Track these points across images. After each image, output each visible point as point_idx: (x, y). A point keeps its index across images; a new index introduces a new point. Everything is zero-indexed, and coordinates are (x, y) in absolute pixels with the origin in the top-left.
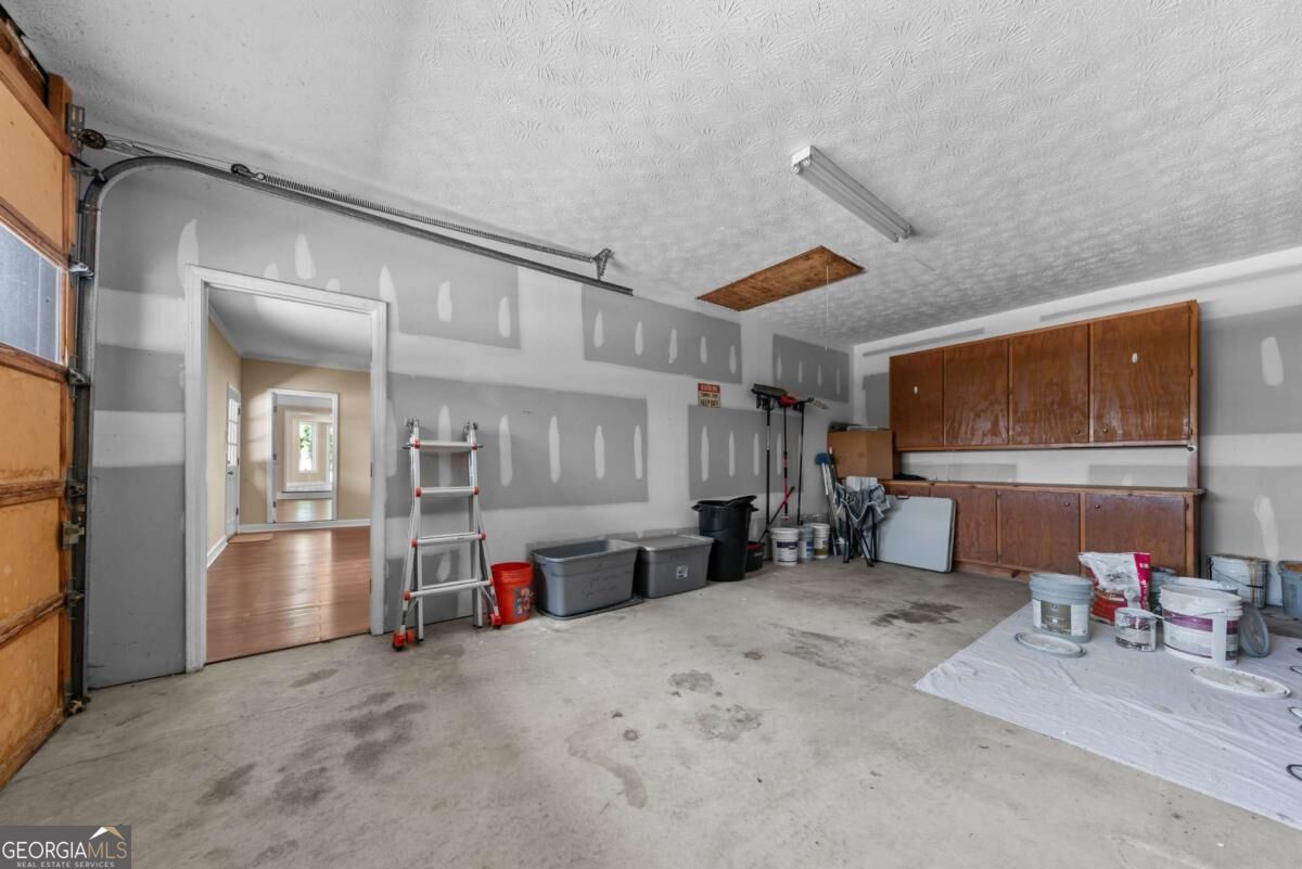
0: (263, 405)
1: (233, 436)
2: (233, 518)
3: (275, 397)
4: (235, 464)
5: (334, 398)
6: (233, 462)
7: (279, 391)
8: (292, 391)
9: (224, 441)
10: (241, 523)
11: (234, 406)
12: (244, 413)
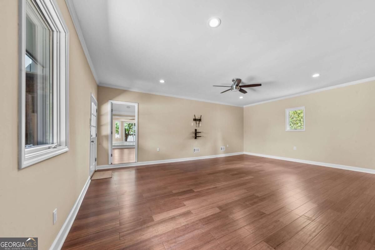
0: (107, 108)
1: (94, 122)
2: (94, 163)
3: (112, 104)
4: (95, 136)
5: (136, 105)
6: (94, 135)
7: (114, 102)
8: (119, 102)
9: (89, 125)
10: (97, 165)
11: (94, 107)
12: (99, 111)
